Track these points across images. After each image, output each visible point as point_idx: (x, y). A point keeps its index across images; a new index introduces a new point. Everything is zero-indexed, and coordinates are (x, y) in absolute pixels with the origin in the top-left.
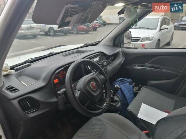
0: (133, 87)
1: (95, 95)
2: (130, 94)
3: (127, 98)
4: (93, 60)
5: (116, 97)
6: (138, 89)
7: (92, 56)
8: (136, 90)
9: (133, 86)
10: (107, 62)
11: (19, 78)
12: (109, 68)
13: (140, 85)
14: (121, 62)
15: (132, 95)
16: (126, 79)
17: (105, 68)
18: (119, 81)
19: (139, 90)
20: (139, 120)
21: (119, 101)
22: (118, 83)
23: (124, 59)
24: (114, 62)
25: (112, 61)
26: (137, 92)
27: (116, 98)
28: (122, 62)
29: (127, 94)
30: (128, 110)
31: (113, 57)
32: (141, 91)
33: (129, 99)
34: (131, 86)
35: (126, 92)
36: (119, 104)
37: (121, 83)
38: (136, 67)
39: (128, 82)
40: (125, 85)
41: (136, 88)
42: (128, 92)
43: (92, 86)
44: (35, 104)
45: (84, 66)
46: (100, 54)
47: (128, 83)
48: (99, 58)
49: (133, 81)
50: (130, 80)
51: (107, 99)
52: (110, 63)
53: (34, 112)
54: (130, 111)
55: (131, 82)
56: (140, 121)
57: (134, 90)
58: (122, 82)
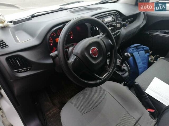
0: (149, 56)
1: (94, 62)
2: (143, 63)
3: (139, 67)
4: (104, 20)
5: (124, 65)
6: (154, 59)
7: (103, 15)
8: (152, 60)
9: (148, 54)
10: (121, 23)
11: (16, 32)
12: (124, 31)
13: (158, 55)
14: (140, 25)
15: (145, 65)
16: (142, 46)
17: (118, 31)
18: (133, 47)
19: (156, 59)
20: (146, 96)
21: (127, 70)
22: (131, 49)
23: (145, 22)
24: (131, 24)
25: (129, 24)
26: (152, 61)
27: (124, 67)
28: (142, 26)
29: (140, 63)
30: (136, 83)
31: (132, 19)
32: (157, 61)
33: (141, 68)
34: (147, 54)
35: (139, 61)
36: (127, 74)
37: (135, 50)
38: (158, 33)
39: (144, 49)
40: (139, 52)
41: (152, 57)
42: (141, 61)
43: (92, 52)
44: (26, 63)
45: (92, 25)
46: (114, 13)
47: (144, 51)
48: (113, 18)
49: (151, 49)
50: (147, 48)
51: (111, 69)
52: (124, 26)
53: (25, 72)
54: (137, 85)
55: (148, 50)
56: (147, 98)
57: (150, 59)
58: (137, 48)
